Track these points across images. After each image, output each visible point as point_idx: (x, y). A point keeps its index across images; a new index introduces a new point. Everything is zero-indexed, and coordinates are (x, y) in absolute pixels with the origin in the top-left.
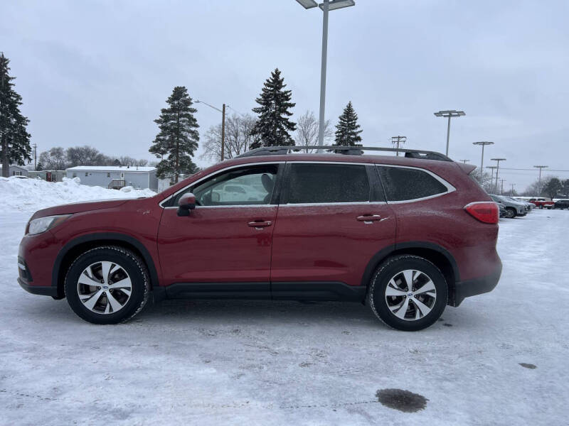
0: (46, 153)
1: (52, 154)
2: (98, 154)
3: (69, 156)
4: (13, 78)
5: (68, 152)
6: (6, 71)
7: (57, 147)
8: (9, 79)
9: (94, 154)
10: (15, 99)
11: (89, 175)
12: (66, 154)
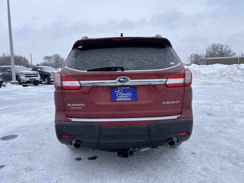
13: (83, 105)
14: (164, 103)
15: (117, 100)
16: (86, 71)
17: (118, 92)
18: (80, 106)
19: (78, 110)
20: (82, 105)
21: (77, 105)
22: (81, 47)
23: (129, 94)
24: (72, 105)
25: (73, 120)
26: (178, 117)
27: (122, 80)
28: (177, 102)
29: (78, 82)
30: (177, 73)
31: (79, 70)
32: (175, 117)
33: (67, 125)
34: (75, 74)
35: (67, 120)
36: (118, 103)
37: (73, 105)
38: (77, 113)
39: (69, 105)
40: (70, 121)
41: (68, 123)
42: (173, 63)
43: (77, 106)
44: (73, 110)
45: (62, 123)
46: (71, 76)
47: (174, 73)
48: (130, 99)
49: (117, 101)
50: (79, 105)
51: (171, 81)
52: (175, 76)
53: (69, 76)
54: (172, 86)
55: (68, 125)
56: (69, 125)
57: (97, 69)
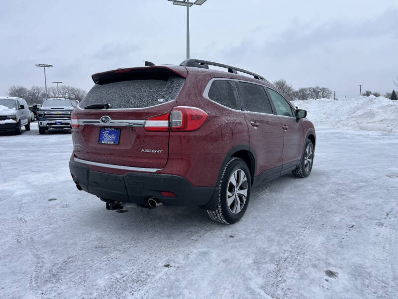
13: (81, 145)
14: (143, 150)
15: (103, 142)
17: (105, 133)
18: (79, 146)
23: (113, 137)
26: (157, 171)
27: (104, 119)
28: (159, 152)
30: (159, 113)
32: (154, 170)
36: (103, 146)
42: (162, 100)
47: (156, 113)
48: (113, 143)
49: (103, 144)
51: (150, 124)
52: (156, 117)
54: (151, 129)
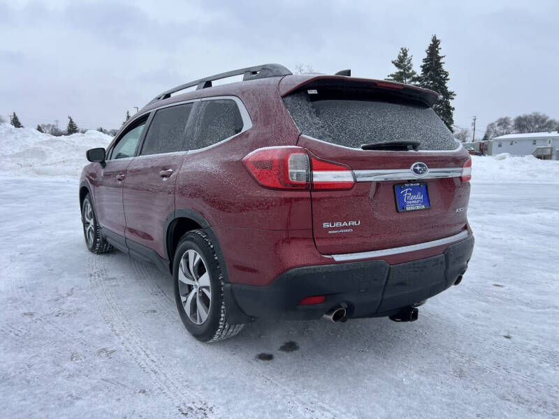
0: (493, 124)
1: (499, 125)
2: (548, 120)
3: (515, 125)
4: (442, 57)
5: (514, 120)
6: (437, 52)
7: (504, 117)
8: (440, 58)
9: (543, 121)
10: (444, 76)
11: (514, 143)
12: (513, 123)
13: (357, 223)
15: (408, 209)
16: (361, 149)
17: (406, 193)
18: (351, 227)
19: (344, 236)
20: (354, 223)
21: (345, 224)
22: (314, 92)
23: (420, 197)
24: (333, 225)
25: (338, 258)
27: (418, 168)
29: (348, 173)
31: (344, 145)
33: (326, 273)
34: (345, 155)
35: (322, 261)
36: (411, 215)
37: (336, 225)
38: (341, 242)
39: (326, 225)
40: (333, 261)
41: (329, 268)
43: (345, 227)
44: (333, 237)
45: (315, 269)
46: (335, 159)
48: (423, 207)
49: (409, 211)
50: (349, 224)
53: (331, 159)
55: (330, 271)
56: (333, 272)
57: (380, 144)
